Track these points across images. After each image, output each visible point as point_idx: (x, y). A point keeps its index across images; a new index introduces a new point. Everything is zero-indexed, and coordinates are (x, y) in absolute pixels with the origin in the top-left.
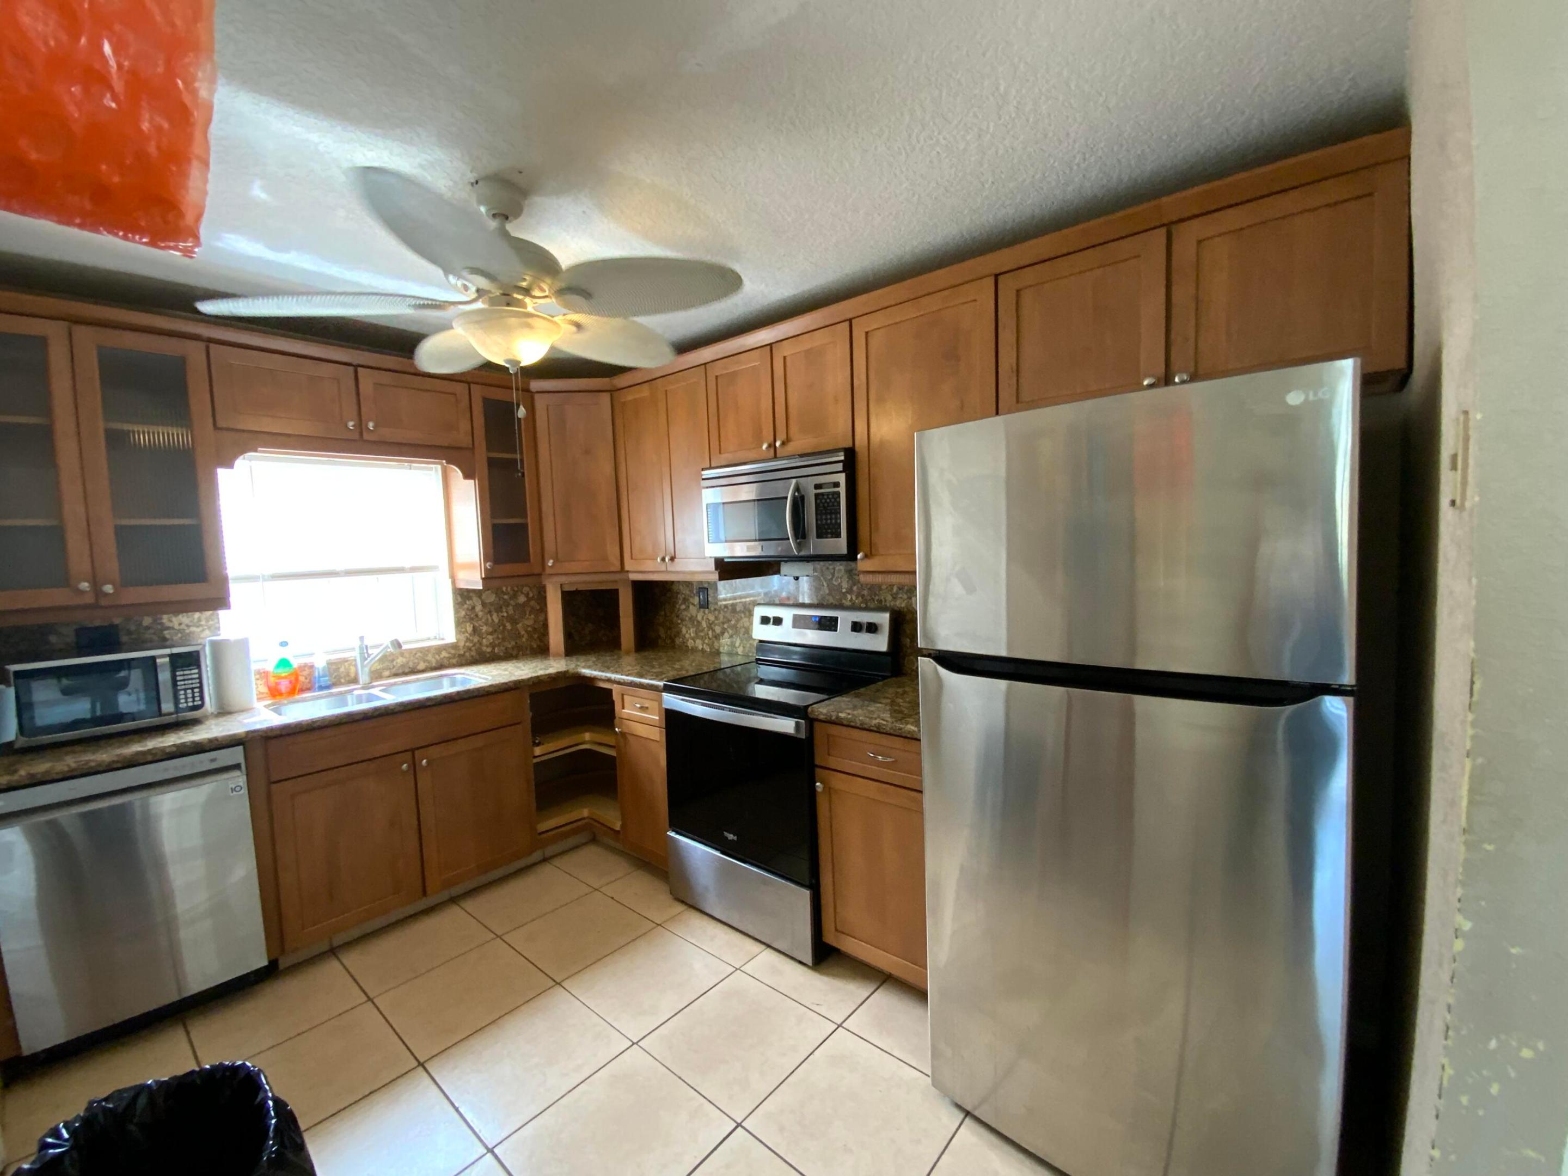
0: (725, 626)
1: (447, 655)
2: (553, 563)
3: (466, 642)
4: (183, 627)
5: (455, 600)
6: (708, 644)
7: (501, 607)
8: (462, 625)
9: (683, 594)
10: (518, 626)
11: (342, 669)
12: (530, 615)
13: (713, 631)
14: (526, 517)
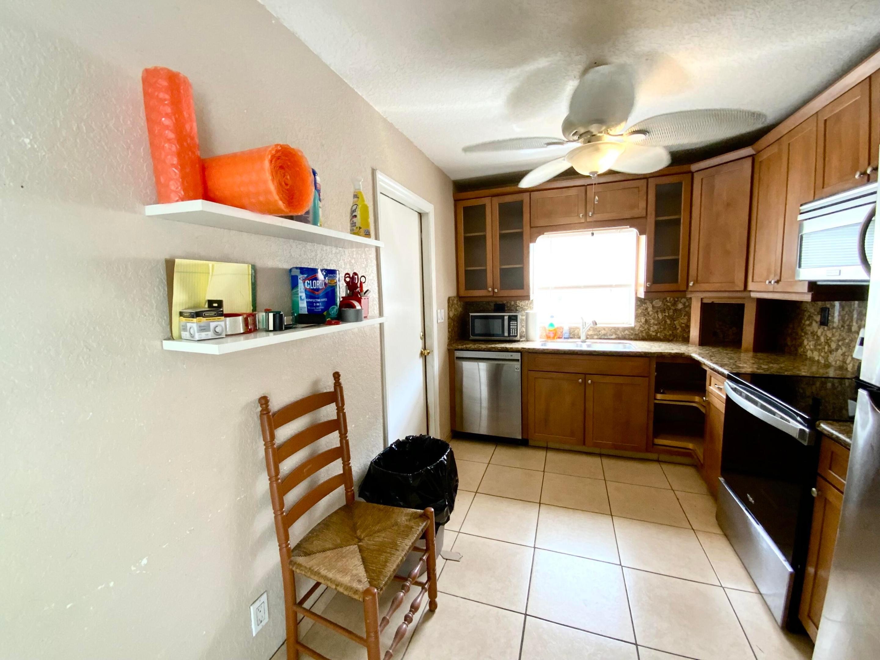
0: (840, 343)
1: (628, 333)
2: (694, 284)
3: (640, 327)
4: (522, 306)
5: (636, 303)
6: (823, 357)
7: (665, 310)
8: (639, 318)
9: (809, 312)
10: (675, 322)
11: (576, 332)
12: (684, 316)
13: (829, 346)
14: (678, 255)
